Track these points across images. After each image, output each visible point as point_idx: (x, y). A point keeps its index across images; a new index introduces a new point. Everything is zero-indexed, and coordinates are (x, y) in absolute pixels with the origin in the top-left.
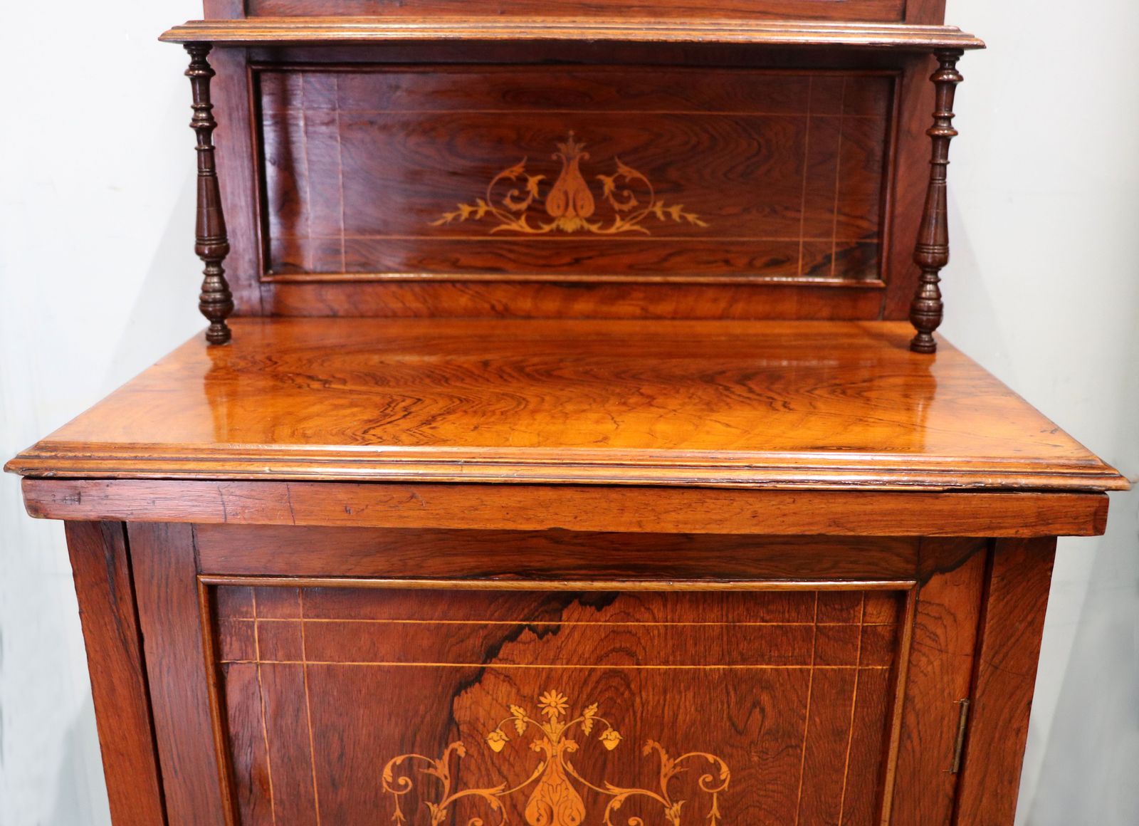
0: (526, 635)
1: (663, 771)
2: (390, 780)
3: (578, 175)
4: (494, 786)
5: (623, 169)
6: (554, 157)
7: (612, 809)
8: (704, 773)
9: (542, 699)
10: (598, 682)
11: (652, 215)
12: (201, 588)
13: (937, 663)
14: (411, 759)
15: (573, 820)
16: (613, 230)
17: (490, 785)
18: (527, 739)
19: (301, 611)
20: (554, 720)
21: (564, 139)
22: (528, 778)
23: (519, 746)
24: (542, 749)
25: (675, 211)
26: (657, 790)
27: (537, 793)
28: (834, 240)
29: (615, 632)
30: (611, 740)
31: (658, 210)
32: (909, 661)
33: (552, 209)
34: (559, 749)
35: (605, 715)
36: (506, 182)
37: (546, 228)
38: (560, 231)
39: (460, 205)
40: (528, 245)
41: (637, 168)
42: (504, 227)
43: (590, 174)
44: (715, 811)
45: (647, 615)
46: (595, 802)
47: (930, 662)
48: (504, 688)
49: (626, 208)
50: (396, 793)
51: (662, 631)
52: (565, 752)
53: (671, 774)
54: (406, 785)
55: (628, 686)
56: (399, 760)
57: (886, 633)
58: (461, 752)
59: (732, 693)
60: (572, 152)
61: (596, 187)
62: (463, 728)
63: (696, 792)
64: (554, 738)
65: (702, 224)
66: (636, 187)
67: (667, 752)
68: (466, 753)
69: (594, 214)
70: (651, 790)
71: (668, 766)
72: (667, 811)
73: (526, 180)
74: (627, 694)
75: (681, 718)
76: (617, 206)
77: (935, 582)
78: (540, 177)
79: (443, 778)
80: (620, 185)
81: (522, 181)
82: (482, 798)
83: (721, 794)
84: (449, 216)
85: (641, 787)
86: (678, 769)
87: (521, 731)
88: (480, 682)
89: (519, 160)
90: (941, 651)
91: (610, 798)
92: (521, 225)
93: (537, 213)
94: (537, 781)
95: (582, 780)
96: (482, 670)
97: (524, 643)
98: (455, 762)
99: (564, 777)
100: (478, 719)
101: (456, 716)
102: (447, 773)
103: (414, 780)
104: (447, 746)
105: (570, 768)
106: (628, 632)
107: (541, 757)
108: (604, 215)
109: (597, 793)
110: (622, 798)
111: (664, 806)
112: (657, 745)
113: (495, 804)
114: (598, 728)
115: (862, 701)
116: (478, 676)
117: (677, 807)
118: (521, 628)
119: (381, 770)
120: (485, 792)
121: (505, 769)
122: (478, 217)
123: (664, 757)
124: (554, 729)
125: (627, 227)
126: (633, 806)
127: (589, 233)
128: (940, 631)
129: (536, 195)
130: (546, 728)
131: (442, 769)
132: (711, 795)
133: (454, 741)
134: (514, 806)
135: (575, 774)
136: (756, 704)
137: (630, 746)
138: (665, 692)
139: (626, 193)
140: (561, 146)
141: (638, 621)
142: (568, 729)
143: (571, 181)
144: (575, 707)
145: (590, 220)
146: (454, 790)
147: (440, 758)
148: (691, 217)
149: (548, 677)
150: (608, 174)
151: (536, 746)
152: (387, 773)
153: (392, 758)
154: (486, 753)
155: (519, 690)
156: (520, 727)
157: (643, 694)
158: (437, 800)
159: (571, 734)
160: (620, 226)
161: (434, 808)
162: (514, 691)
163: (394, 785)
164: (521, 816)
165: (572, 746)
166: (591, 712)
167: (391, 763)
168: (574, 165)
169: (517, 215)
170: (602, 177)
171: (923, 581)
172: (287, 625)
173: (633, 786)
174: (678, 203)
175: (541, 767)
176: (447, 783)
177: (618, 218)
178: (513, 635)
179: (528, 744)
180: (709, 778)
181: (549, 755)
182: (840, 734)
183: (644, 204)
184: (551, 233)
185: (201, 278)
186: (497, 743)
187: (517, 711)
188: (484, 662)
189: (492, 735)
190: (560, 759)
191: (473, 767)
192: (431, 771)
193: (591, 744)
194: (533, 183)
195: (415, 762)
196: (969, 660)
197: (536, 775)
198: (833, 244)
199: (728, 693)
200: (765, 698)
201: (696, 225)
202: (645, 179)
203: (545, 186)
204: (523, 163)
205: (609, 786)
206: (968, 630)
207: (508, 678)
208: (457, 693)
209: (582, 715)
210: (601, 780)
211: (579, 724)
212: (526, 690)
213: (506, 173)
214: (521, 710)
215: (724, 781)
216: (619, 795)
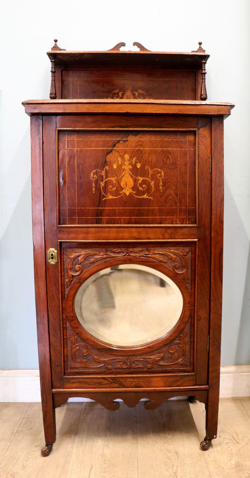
0: (121, 142)
1: (150, 174)
2: (92, 176)
3: (130, 92)
4: (114, 177)
5: (140, 91)
6: (125, 88)
7: (139, 183)
8: (158, 174)
9: (124, 156)
10: (136, 152)
12: (57, 131)
13: (204, 147)
14: (97, 171)
15: (131, 186)
17: (113, 177)
18: (121, 165)
19: (76, 137)
20: (127, 161)
22: (121, 175)
23: (120, 167)
24: (124, 168)
26: (149, 178)
27: (123, 179)
29: (139, 141)
30: (139, 166)
32: (198, 147)
34: (128, 168)
35: (137, 160)
36: (115, 94)
41: (143, 91)
43: (132, 92)
44: (161, 184)
45: (145, 138)
46: (136, 181)
47: (202, 147)
48: (117, 154)
50: (93, 180)
51: (148, 141)
52: (129, 169)
53: (151, 174)
54: (96, 177)
55: (142, 153)
56: (94, 171)
57: (193, 142)
58: (108, 169)
59: (163, 155)
60: (129, 87)
62: (108, 163)
63: (157, 179)
64: (127, 165)
66: (142, 94)
67: (150, 168)
68: (109, 169)
70: (147, 178)
71: (151, 172)
72: (151, 183)
73: (119, 93)
74: (142, 155)
75: (153, 160)
77: (201, 130)
78: (122, 93)
79: (103, 175)
80: (139, 94)
81: (118, 93)
82: (112, 180)
83: (162, 179)
85: (145, 177)
86: (153, 173)
87: (120, 164)
88: (112, 152)
89: (117, 89)
90: (204, 144)
91: (139, 180)
94: (123, 176)
95: (133, 175)
96: (112, 149)
97: (121, 143)
98: (107, 172)
99: (129, 175)
100: (111, 161)
101: (107, 160)
102: (104, 174)
103: (97, 176)
104: (105, 167)
105: (130, 172)
106: (141, 141)
107: (124, 170)
109: (136, 179)
110: (141, 180)
111: (150, 182)
112: (148, 167)
113: (114, 182)
114: (136, 163)
115: (190, 157)
116: (111, 151)
117: (153, 182)
118: (120, 140)
119: (91, 174)
120: (112, 179)
121: (117, 173)
123: (150, 170)
124: (127, 163)
126: (144, 182)
128: (203, 140)
129: (121, 96)
130: (125, 163)
131: (103, 173)
132: (160, 179)
133: (106, 166)
134: (119, 182)
135: (131, 174)
136: (168, 157)
137: (143, 167)
138: (149, 155)
139: (140, 96)
140: (127, 86)
141: (143, 139)
142: (130, 163)
143: (128, 94)
144: (131, 158)
146: (106, 178)
147: (103, 170)
149: (126, 151)
150: (136, 92)
151: (123, 167)
152: (92, 175)
153: (93, 170)
154: (113, 169)
155: (120, 154)
156: (120, 163)
157: (145, 155)
158: (102, 181)
159: (130, 164)
161: (101, 183)
162: (119, 154)
163: (93, 177)
164: (120, 185)
165: (131, 167)
166: (134, 159)
167: (92, 172)
168: (129, 90)
170: (135, 93)
171: (199, 129)
172: (73, 140)
173: (143, 177)
174: (151, 98)
175: (124, 172)
176: (104, 177)
178: (119, 142)
179: (121, 167)
180: (159, 175)
181: (126, 169)
182: (186, 165)
186: (115, 167)
187: (119, 159)
188: (113, 148)
189: (114, 164)
190: (128, 170)
191: (110, 173)
192: (101, 174)
193: (134, 166)
195: (98, 172)
196: (210, 147)
197: (123, 174)
199: (162, 155)
200: (170, 156)
202: (144, 93)
205: (139, 177)
206: (209, 140)
207: (118, 151)
208: (107, 155)
209: (133, 160)
210: (137, 176)
211: (132, 162)
212: (121, 154)
213: (114, 92)
214: (120, 159)
215: (162, 176)
216: (141, 179)
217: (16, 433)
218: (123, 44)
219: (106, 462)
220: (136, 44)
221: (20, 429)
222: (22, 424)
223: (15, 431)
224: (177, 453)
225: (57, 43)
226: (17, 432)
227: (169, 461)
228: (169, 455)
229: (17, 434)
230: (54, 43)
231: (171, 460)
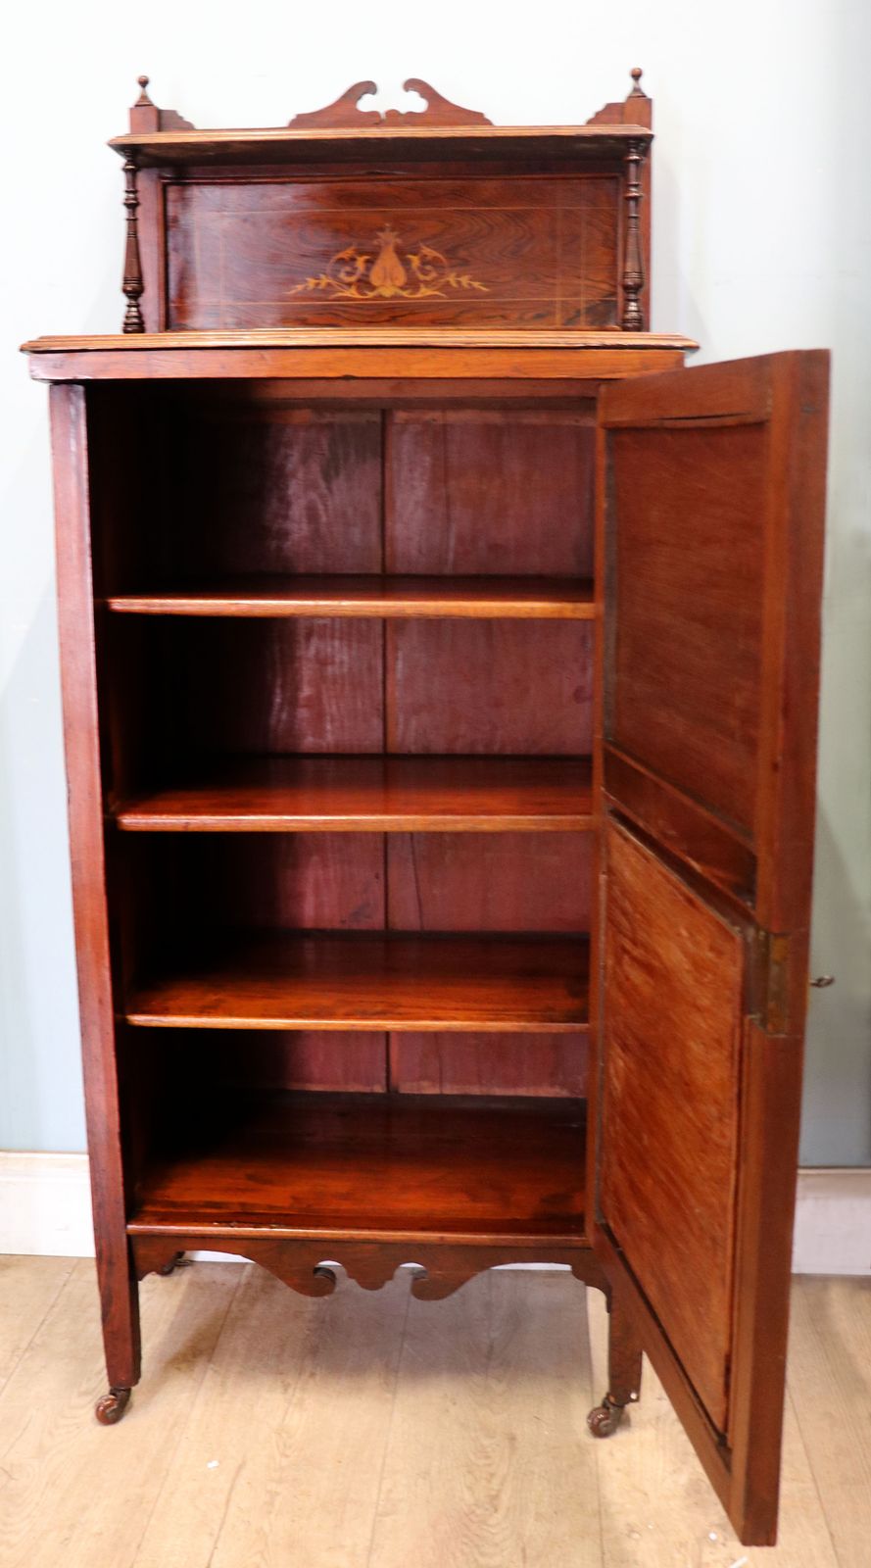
3: (394, 255)
5: (427, 251)
6: (375, 242)
11: (448, 284)
16: (418, 295)
21: (382, 229)
25: (465, 280)
28: (583, 298)
31: (452, 279)
33: (374, 279)
36: (341, 261)
37: (371, 294)
38: (380, 297)
39: (308, 279)
40: (357, 307)
41: (435, 249)
42: (340, 294)
43: (401, 253)
49: (428, 278)
60: (389, 239)
61: (406, 263)
65: (484, 289)
66: (435, 262)
69: (407, 284)
73: (355, 260)
76: (421, 277)
78: (367, 257)
80: (424, 262)
81: (353, 260)
84: (300, 287)
89: (350, 245)
92: (352, 293)
93: (364, 283)
108: (412, 284)
122: (320, 287)
125: (429, 292)
127: (402, 298)
129: (363, 270)
139: (428, 267)
140: (380, 234)
143: (388, 260)
145: (402, 288)
148: (476, 284)
150: (415, 254)
160: (425, 291)
168: (391, 248)
169: (349, 285)
170: (410, 256)
174: (465, 275)
177: (422, 285)
183: (442, 275)
184: (374, 298)
185: (125, 309)
194: (360, 263)
198: (583, 301)
201: (481, 290)
202: (441, 257)
203: (370, 263)
204: (353, 248)
213: (341, 255)
217: (26, 1349)
218: (369, 87)
219: (288, 1452)
220: (413, 85)
221: (37, 1341)
222: (47, 1322)
223: (24, 1345)
224: (512, 1439)
225: (149, 88)
226: (30, 1347)
227: (482, 1462)
228: (486, 1442)
229: (27, 1355)
230: (139, 88)
231: (488, 1457)
